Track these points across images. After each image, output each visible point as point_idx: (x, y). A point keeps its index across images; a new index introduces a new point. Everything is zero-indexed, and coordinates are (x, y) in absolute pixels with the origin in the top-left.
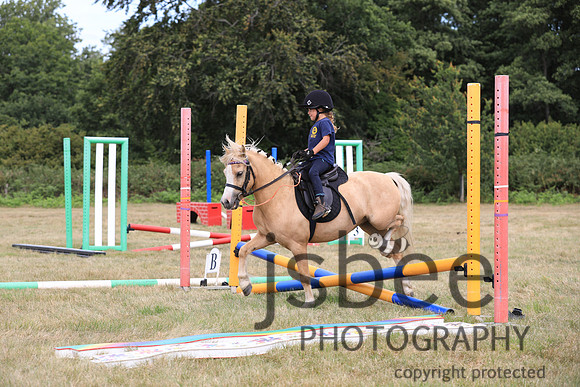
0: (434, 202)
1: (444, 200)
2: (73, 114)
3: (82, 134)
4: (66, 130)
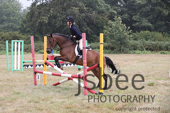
0: (114, 53)
1: (117, 53)
2: (19, 28)
3: (21, 34)
4: (17, 33)
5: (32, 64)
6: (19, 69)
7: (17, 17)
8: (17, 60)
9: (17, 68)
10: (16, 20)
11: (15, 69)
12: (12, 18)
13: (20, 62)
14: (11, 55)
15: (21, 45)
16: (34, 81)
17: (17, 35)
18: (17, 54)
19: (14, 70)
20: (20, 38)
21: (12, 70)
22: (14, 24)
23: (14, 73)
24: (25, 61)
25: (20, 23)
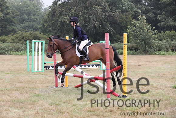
1: (141, 54)
2: (39, 28)
3: (42, 34)
4: (37, 33)
5: (53, 65)
6: (40, 70)
7: (38, 16)
8: (38, 61)
9: (38, 69)
10: (37, 19)
11: (36, 70)
12: (33, 17)
13: (41, 63)
14: (31, 55)
15: (42, 45)
16: (55, 83)
17: (37, 35)
18: (38, 55)
19: (34, 71)
20: (40, 38)
21: (33, 71)
22: (35, 24)
23: (35, 75)
24: (46, 62)
25: (41, 22)
